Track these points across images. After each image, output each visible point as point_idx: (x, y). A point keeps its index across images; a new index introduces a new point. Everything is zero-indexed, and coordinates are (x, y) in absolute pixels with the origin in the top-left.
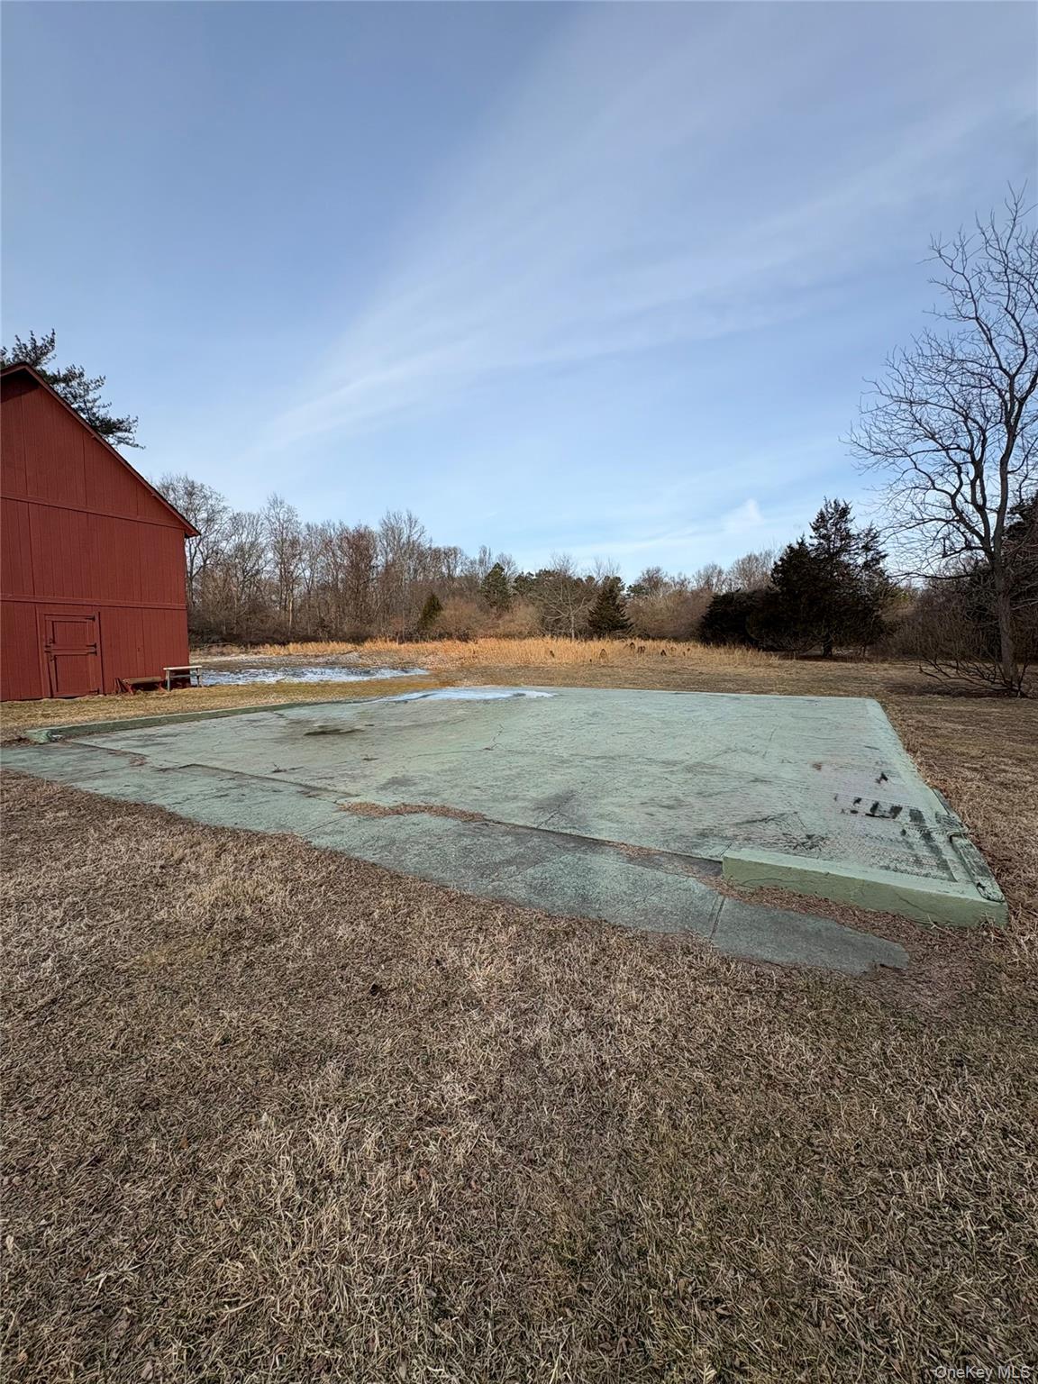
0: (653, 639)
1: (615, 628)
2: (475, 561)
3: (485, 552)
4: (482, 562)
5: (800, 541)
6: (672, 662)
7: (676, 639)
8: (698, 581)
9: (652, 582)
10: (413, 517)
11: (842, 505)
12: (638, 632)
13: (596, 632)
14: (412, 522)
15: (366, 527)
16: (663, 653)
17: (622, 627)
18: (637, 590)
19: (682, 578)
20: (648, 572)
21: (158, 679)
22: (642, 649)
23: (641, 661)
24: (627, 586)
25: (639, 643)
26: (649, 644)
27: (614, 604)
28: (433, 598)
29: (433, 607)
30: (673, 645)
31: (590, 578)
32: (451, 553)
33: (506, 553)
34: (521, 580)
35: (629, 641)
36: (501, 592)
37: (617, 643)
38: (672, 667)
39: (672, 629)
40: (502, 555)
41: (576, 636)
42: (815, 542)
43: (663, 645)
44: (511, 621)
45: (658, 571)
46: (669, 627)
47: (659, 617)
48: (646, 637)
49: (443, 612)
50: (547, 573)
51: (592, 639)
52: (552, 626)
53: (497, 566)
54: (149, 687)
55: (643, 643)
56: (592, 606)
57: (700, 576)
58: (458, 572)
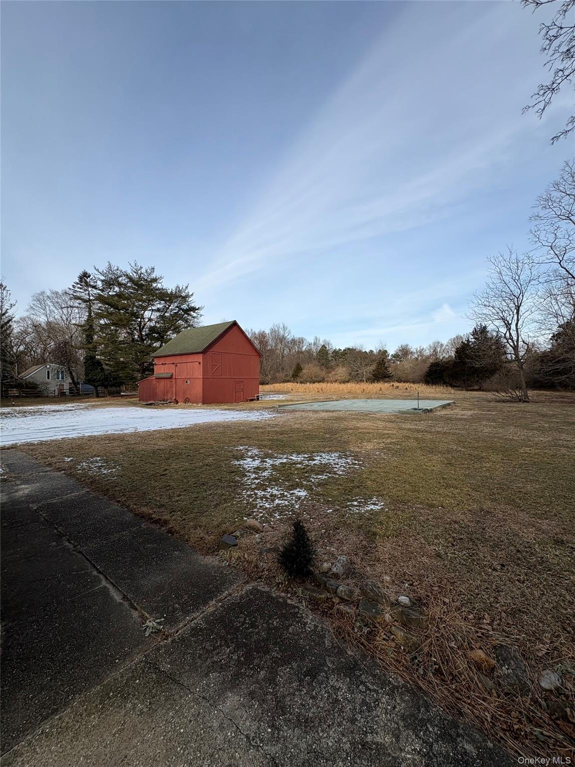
0: (404, 382)
1: (385, 377)
2: (311, 344)
3: (317, 339)
4: (315, 344)
5: (467, 339)
6: (410, 392)
7: (414, 382)
8: (429, 350)
9: (404, 352)
10: (285, 326)
11: (484, 325)
12: (396, 379)
13: (376, 379)
14: (285, 328)
15: (264, 331)
16: (406, 389)
17: (389, 377)
18: (396, 356)
19: (422, 348)
20: (402, 346)
21: (254, 398)
22: (397, 387)
23: (396, 392)
24: (391, 354)
25: (396, 384)
26: (401, 385)
27: (384, 366)
28: (298, 364)
29: (299, 369)
30: (412, 385)
31: (372, 351)
32: (301, 341)
33: (327, 340)
34: (336, 353)
35: (392, 383)
36: (326, 359)
37: (386, 384)
38: (409, 394)
39: (412, 378)
40: (325, 340)
41: (366, 381)
42: (473, 340)
43: (407, 385)
44: (335, 375)
45: (407, 345)
46: (410, 377)
47: (407, 372)
48: (399, 381)
49: (303, 371)
50: (349, 349)
51: (374, 383)
52: (355, 377)
53: (324, 346)
54: (252, 400)
55: (398, 384)
56: (373, 367)
57: (431, 347)
58: (304, 349)
